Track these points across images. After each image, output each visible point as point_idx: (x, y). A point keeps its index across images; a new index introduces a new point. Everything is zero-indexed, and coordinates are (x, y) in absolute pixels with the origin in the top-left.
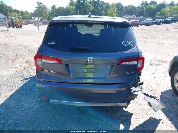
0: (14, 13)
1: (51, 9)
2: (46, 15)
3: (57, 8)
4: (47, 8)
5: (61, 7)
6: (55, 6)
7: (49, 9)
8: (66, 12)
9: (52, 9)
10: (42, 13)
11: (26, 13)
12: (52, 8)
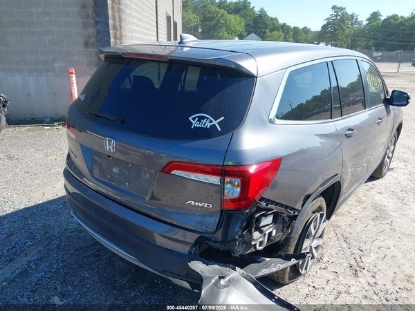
0: (277, 33)
1: (365, 23)
2: (347, 36)
3: (383, 19)
4: (357, 19)
5: (394, 17)
6: (380, 15)
7: (360, 23)
8: (405, 30)
9: (367, 22)
10: (337, 32)
11: (304, 32)
12: (369, 19)
